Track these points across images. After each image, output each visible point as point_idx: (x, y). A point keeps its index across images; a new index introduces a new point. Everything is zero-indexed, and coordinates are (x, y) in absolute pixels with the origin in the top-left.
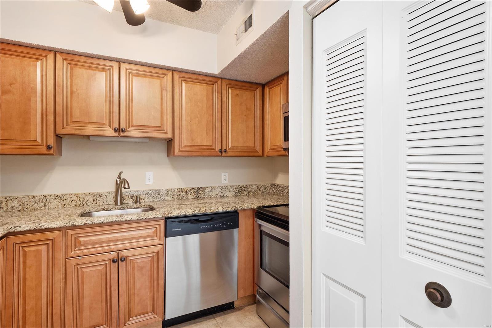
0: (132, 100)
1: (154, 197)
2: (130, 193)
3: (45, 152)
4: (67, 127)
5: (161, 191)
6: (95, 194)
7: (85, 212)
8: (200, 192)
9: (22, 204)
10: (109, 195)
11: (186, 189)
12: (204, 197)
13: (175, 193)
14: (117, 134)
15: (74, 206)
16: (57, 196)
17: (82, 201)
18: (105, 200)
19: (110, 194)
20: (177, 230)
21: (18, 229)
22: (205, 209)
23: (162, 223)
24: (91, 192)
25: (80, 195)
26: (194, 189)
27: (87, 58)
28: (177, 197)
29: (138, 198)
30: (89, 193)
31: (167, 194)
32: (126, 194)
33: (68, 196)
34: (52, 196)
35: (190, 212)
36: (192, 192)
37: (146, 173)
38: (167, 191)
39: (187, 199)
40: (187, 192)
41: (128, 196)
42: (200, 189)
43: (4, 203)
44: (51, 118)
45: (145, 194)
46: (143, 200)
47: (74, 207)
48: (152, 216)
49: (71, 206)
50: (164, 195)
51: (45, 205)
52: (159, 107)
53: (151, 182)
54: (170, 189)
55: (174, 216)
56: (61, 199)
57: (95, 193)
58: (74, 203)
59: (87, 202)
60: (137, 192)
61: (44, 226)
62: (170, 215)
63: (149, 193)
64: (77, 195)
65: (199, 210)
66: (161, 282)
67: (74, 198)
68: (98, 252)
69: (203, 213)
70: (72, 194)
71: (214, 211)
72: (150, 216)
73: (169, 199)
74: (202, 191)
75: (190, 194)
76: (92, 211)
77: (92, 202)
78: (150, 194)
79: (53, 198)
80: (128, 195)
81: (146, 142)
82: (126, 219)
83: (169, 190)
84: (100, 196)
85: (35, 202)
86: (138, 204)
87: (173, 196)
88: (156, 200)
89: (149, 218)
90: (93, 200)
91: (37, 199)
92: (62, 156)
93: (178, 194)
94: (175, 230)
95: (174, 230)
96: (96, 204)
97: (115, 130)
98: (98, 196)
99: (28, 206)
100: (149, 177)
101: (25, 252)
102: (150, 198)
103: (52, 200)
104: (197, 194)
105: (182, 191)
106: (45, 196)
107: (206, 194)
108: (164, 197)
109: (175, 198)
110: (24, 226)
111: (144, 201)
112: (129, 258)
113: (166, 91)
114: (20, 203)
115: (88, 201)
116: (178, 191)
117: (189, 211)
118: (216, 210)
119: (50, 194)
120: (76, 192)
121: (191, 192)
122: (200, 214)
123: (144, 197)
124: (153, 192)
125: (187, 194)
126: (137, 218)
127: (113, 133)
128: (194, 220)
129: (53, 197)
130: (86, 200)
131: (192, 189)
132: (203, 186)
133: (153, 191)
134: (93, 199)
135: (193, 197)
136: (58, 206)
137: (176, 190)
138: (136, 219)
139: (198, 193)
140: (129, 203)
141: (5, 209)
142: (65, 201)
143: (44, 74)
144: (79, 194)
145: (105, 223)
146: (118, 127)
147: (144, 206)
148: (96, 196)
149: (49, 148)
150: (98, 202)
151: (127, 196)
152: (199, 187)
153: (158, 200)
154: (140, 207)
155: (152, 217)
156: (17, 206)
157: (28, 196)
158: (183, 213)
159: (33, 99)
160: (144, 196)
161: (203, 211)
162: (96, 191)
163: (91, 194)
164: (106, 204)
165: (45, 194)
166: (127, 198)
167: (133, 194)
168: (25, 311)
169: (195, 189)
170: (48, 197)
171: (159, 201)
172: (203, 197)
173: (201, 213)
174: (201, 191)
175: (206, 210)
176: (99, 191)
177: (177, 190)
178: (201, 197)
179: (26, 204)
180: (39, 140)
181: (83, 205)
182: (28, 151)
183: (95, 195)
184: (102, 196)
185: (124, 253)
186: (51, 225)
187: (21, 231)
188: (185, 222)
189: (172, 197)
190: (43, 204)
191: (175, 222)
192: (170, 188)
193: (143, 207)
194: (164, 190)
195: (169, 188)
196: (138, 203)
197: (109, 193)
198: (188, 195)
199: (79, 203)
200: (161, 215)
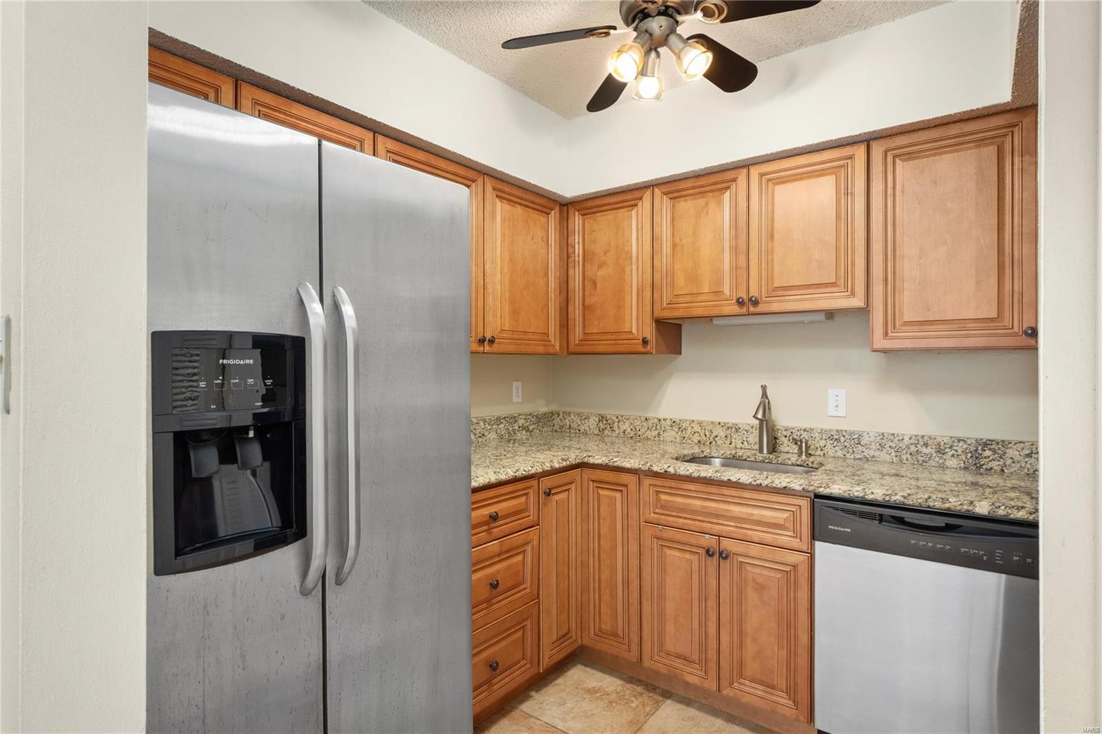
0: (772, 236)
1: (846, 447)
2: (792, 433)
3: (641, 349)
4: (669, 305)
5: (865, 435)
6: (729, 425)
7: (703, 455)
8: (988, 453)
9: (634, 429)
10: (752, 430)
11: (939, 439)
12: (1002, 470)
13: (902, 445)
14: (744, 310)
15: (697, 442)
16: (674, 422)
17: (708, 436)
18: (745, 439)
19: (754, 429)
20: (840, 529)
21: (591, 461)
22: (926, 496)
23: (805, 504)
24: (722, 420)
25: (705, 424)
26: (965, 441)
27: (695, 180)
28: (909, 457)
29: (804, 444)
30: (719, 423)
31: (880, 444)
32: (785, 433)
33: (688, 423)
34: (667, 421)
35: (877, 493)
36: (957, 451)
37: (830, 390)
38: (881, 437)
39: (943, 467)
40: (943, 448)
41: (787, 438)
42: (985, 445)
43: (616, 424)
44: (648, 294)
45: (824, 438)
46: (822, 450)
47: (697, 444)
48: (780, 483)
49: (692, 441)
50: (873, 446)
51: (659, 434)
52: (831, 239)
53: (841, 412)
54: (888, 434)
55: (831, 494)
56: (680, 429)
57: (728, 423)
58: (696, 438)
59: (716, 439)
60: (808, 431)
61: (617, 462)
62: (822, 491)
63: (836, 437)
64: (700, 423)
65: (906, 495)
66: (804, 638)
67: (697, 428)
68: (686, 527)
69: (917, 504)
70: (693, 421)
71: (959, 508)
72: (777, 482)
73: (888, 458)
74: (994, 451)
75: (951, 453)
76: (714, 455)
77: (724, 440)
78: (838, 440)
79: (669, 424)
80: (788, 435)
81: (820, 322)
82: (729, 478)
83: (886, 435)
84: (737, 430)
85: (648, 429)
86: (804, 457)
87: (898, 454)
88: (852, 457)
89: (774, 485)
90: (726, 437)
91: (650, 422)
92: (681, 354)
93: (913, 449)
94: (836, 528)
95: (832, 527)
96: (730, 444)
97: (740, 302)
98: (733, 430)
99: (640, 433)
100: (837, 400)
101: (598, 494)
102: (837, 448)
103: (668, 428)
104: (977, 458)
105: (926, 445)
106: (659, 420)
107: (1009, 462)
108: (872, 453)
109: (904, 457)
110: (597, 457)
111: (822, 454)
112: (738, 557)
113: (849, 196)
114: (632, 427)
115: (717, 436)
116: (912, 441)
117: (874, 492)
118: (965, 507)
119: (665, 417)
120: (701, 418)
121: (954, 448)
122: (909, 505)
123: (822, 445)
124: (844, 436)
125: (940, 451)
126: (750, 480)
127: (735, 309)
128: (892, 517)
129: (669, 422)
130: (715, 434)
131: (959, 441)
132: (999, 437)
133: (844, 434)
134: (725, 434)
135: (962, 465)
136: (676, 439)
137: (906, 439)
138: (748, 482)
139: (981, 455)
140: (790, 453)
141: (617, 432)
142: (684, 432)
143: (640, 226)
144: (704, 421)
145: (694, 478)
146: (757, 296)
147: (813, 463)
148: (730, 429)
149: (645, 342)
150: (733, 441)
151: (786, 436)
152: (981, 437)
153: (857, 456)
154: (805, 465)
155: (779, 486)
156: (629, 430)
157: (640, 417)
158: (857, 491)
159: (627, 269)
160: (824, 442)
161: (919, 501)
162: (731, 420)
163: (722, 424)
164: (747, 447)
165: (660, 416)
166: (785, 440)
167: (799, 434)
168: (600, 581)
169: (969, 442)
170: (662, 422)
171: (860, 459)
172: (999, 468)
173: (911, 503)
174: (990, 449)
175: (929, 498)
176: (735, 422)
177: (910, 439)
178: (991, 468)
179: (638, 428)
180: (634, 331)
181: (710, 443)
182: (622, 349)
183: (728, 428)
184: (740, 430)
185: (727, 544)
186: (624, 463)
187: (594, 464)
188: (863, 515)
189: (894, 454)
190: (657, 432)
191: (837, 509)
192: (889, 432)
193: (810, 465)
194: (871, 434)
195: (887, 430)
196: (804, 454)
197: (752, 427)
198: (945, 457)
199: (704, 438)
200: (800, 485)
